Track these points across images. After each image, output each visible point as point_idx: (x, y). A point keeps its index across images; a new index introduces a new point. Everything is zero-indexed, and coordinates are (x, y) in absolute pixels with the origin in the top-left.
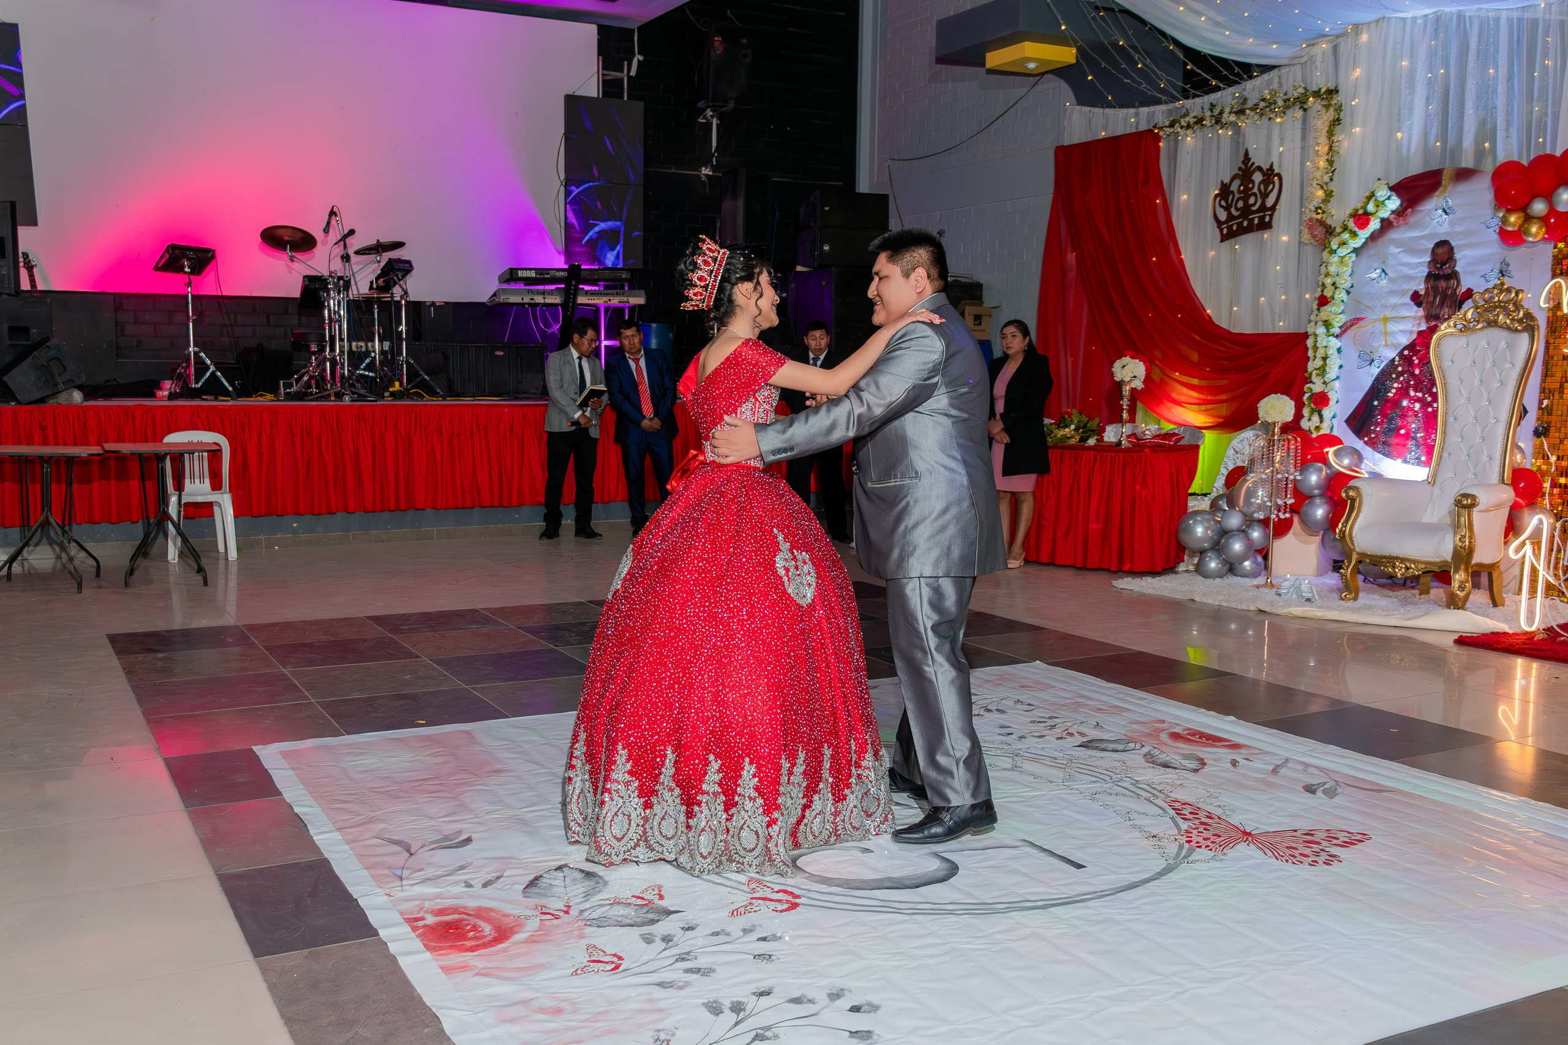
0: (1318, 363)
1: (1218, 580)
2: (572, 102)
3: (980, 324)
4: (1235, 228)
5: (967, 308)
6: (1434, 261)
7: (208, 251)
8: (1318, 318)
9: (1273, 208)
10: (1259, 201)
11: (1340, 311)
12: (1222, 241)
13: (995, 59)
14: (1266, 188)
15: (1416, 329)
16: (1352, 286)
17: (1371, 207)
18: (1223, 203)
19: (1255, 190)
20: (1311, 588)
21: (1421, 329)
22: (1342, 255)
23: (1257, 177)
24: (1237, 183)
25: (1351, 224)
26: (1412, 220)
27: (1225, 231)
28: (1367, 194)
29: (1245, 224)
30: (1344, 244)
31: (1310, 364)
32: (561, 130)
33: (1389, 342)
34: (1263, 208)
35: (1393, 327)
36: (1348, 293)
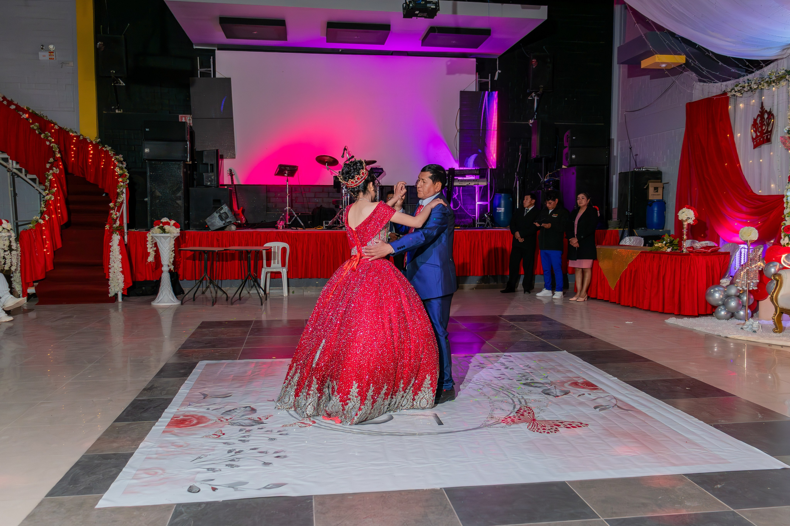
1: (724, 321)
2: (463, 94)
3: (657, 191)
4: (758, 141)
5: (650, 184)
7: (295, 167)
8: (788, 187)
9: (771, 131)
10: (766, 127)
12: (754, 148)
13: (645, 64)
14: (769, 121)
18: (754, 129)
19: (765, 123)
20: (759, 326)
23: (766, 116)
24: (759, 119)
27: (755, 143)
29: (762, 139)
31: (785, 209)
32: (458, 107)
34: (768, 131)
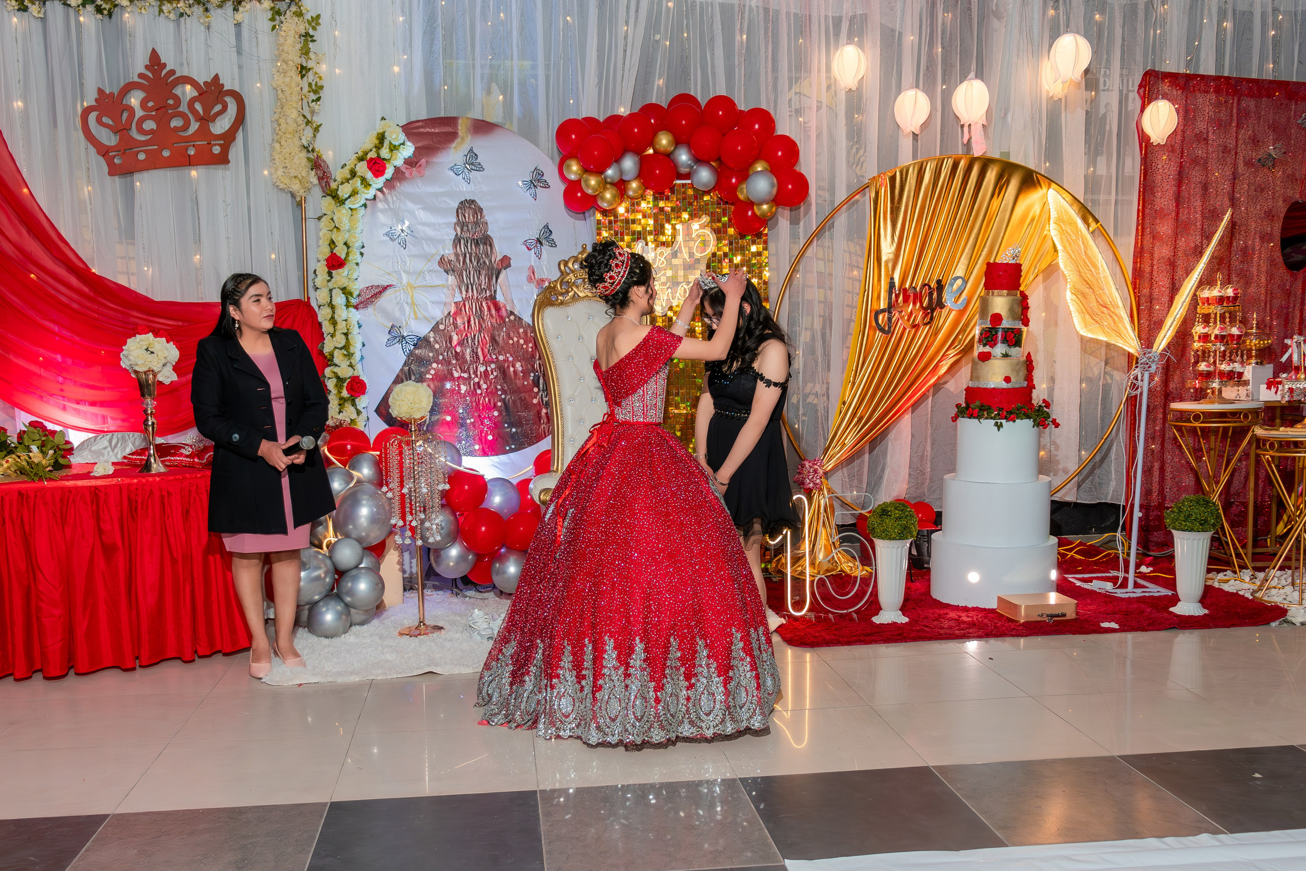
0: (340, 340)
4: (142, 157)
6: (462, 225)
8: (331, 285)
9: (228, 140)
10: (195, 125)
11: (355, 276)
12: (111, 174)
14: (207, 109)
15: (448, 300)
16: (363, 247)
17: (385, 153)
18: (105, 120)
21: (456, 300)
22: (352, 207)
23: (186, 92)
24: (138, 95)
25: (362, 169)
26: (428, 172)
27: (117, 161)
28: (375, 134)
29: (166, 153)
30: (354, 193)
31: (328, 339)
33: (419, 315)
34: (205, 135)
35: (421, 297)
36: (362, 254)
